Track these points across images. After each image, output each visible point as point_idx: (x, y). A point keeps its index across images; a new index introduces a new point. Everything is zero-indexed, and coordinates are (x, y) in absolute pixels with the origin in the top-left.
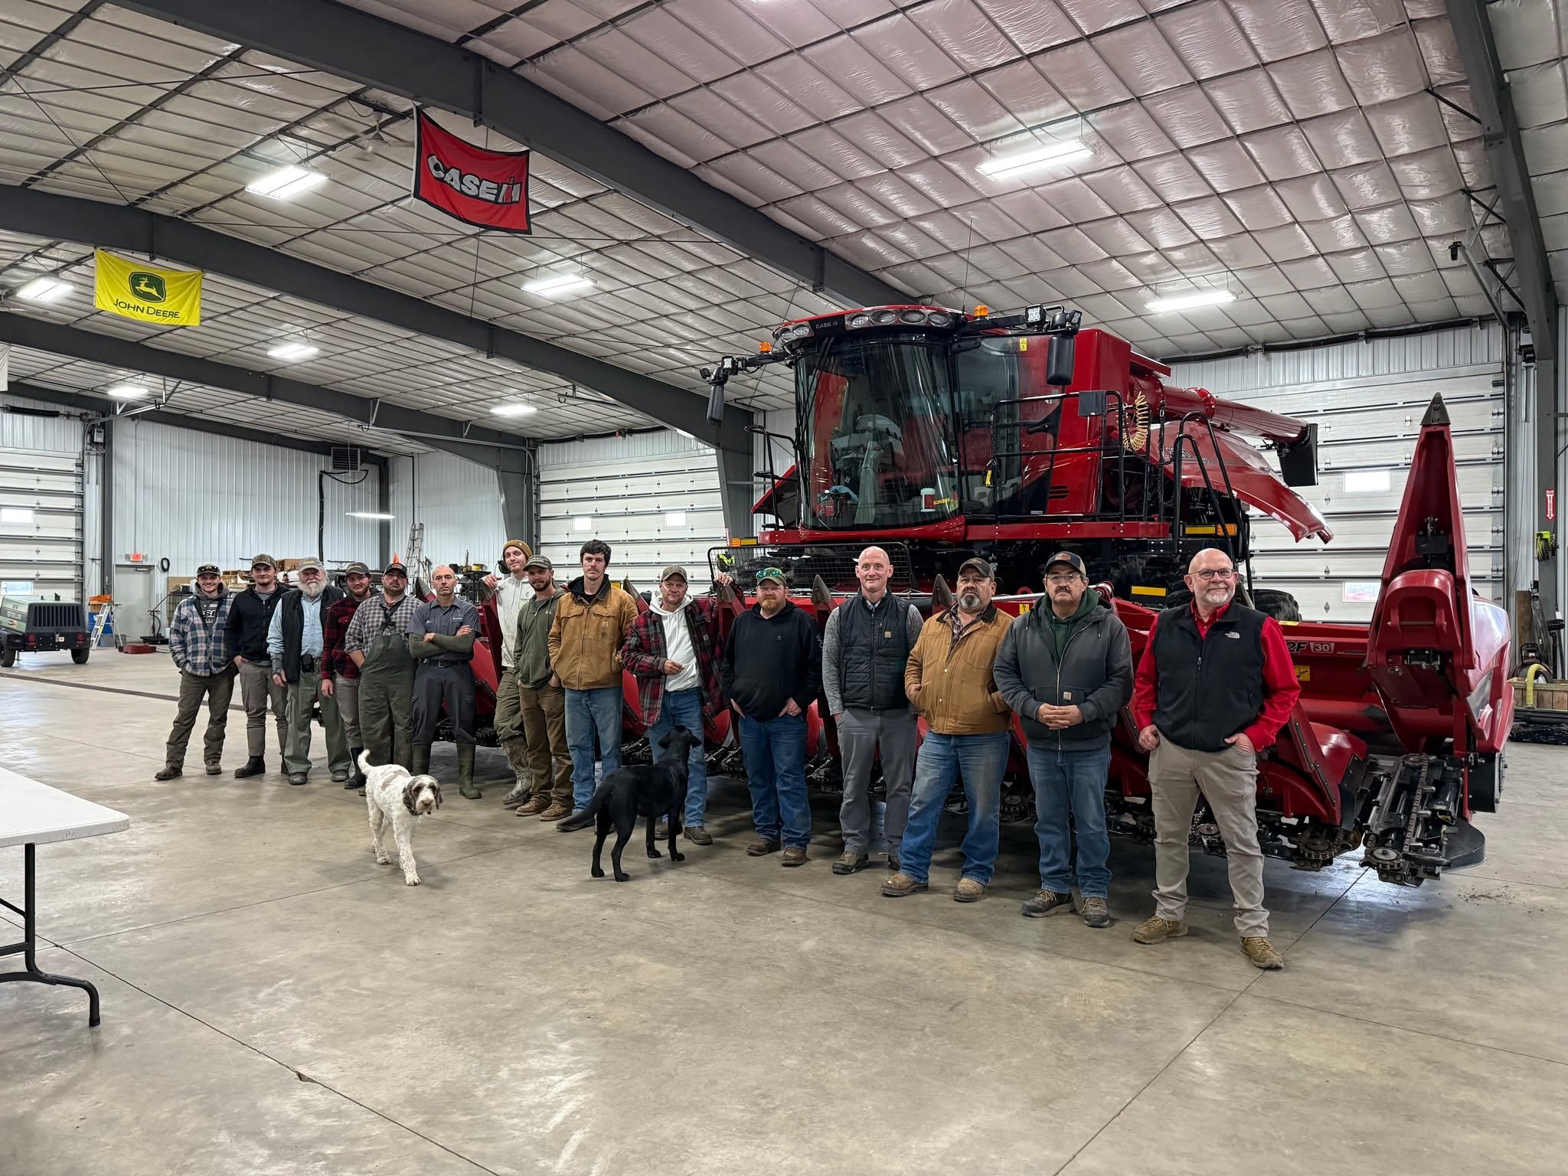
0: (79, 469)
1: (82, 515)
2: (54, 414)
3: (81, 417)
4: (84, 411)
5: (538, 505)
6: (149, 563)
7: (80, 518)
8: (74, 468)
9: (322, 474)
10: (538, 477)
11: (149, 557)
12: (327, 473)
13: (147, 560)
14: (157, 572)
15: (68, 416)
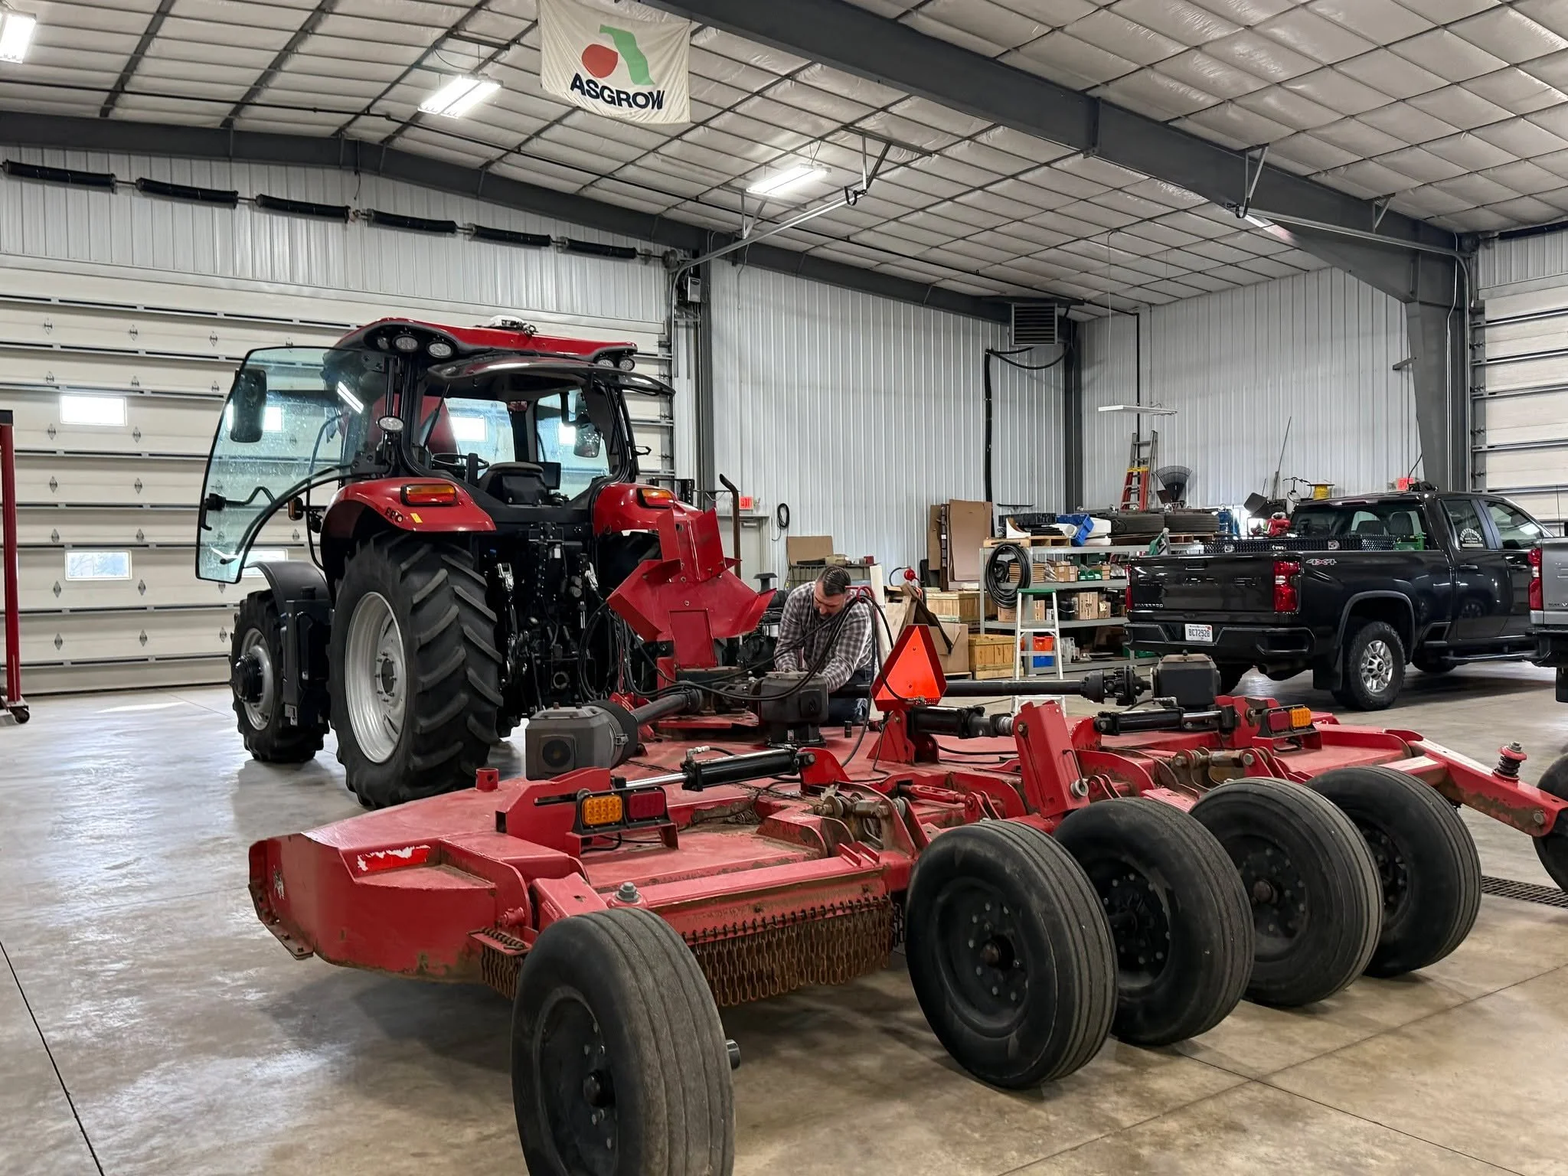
0: (664, 351)
1: (671, 430)
2: (627, 254)
3: (665, 260)
4: (669, 249)
5: (1478, 367)
6: (760, 513)
7: (667, 437)
8: (655, 350)
9: (990, 353)
10: (1479, 311)
11: (762, 503)
12: (998, 354)
13: (758, 508)
14: (772, 530)
15: (647, 257)
